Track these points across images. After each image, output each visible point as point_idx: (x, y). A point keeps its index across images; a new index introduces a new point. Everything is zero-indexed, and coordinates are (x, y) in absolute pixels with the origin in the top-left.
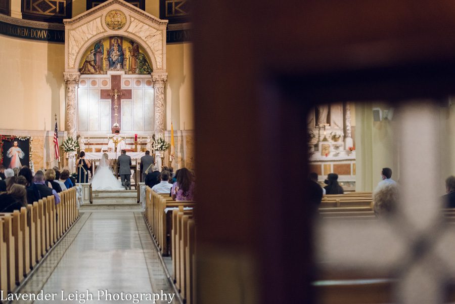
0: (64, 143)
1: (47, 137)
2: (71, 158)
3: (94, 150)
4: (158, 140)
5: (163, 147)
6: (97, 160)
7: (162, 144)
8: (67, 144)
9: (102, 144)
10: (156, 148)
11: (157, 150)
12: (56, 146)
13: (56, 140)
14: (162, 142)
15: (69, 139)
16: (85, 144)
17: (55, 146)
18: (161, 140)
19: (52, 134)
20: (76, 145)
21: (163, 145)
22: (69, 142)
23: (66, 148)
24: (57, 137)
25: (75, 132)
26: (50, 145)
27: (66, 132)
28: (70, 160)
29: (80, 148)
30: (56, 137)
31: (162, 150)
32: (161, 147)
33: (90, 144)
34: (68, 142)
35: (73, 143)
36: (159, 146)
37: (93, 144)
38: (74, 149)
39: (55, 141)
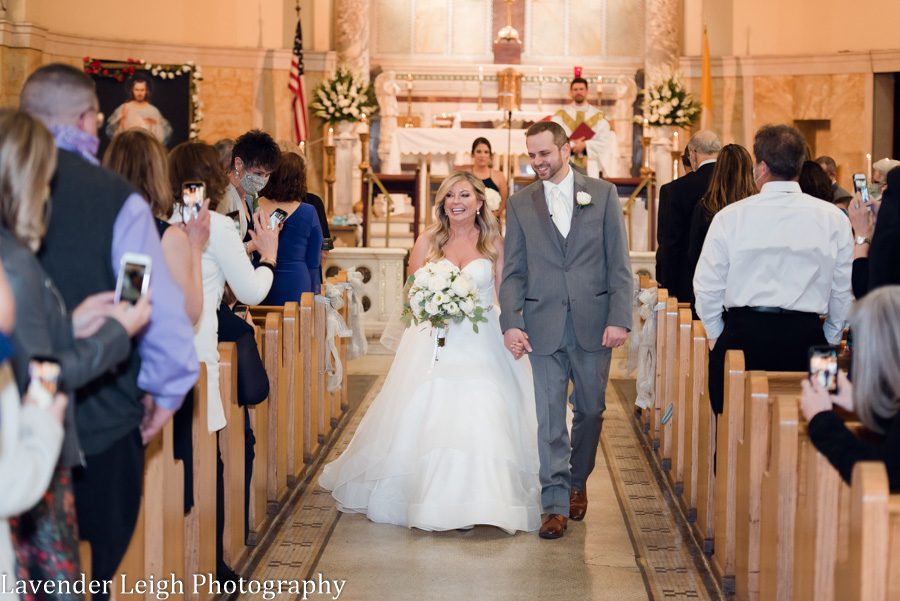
0: (322, 94)
1: (268, 71)
2: (344, 147)
3: (427, 121)
4: (660, 90)
5: (680, 113)
6: (439, 157)
7: (675, 102)
8: (333, 95)
9: (458, 100)
10: (654, 119)
11: (657, 124)
12: (298, 103)
13: (298, 80)
14: (674, 95)
15: (341, 80)
16: (400, 99)
17: (294, 105)
18: (672, 87)
19: (284, 61)
20: (364, 99)
21: (678, 107)
22: (339, 87)
23: (327, 109)
24: (301, 72)
25: (366, 55)
26: (277, 98)
27: (333, 56)
28: (341, 155)
29: (382, 113)
30: (296, 72)
31: (674, 123)
32: (673, 115)
33: (416, 99)
34: (334, 89)
35: (353, 92)
36: (666, 109)
37: (425, 99)
38: (354, 111)
39: (295, 84)
